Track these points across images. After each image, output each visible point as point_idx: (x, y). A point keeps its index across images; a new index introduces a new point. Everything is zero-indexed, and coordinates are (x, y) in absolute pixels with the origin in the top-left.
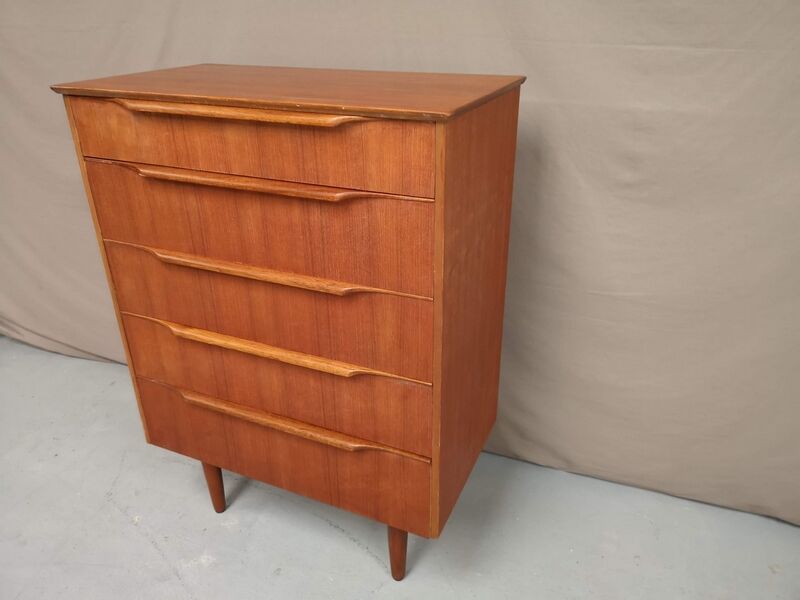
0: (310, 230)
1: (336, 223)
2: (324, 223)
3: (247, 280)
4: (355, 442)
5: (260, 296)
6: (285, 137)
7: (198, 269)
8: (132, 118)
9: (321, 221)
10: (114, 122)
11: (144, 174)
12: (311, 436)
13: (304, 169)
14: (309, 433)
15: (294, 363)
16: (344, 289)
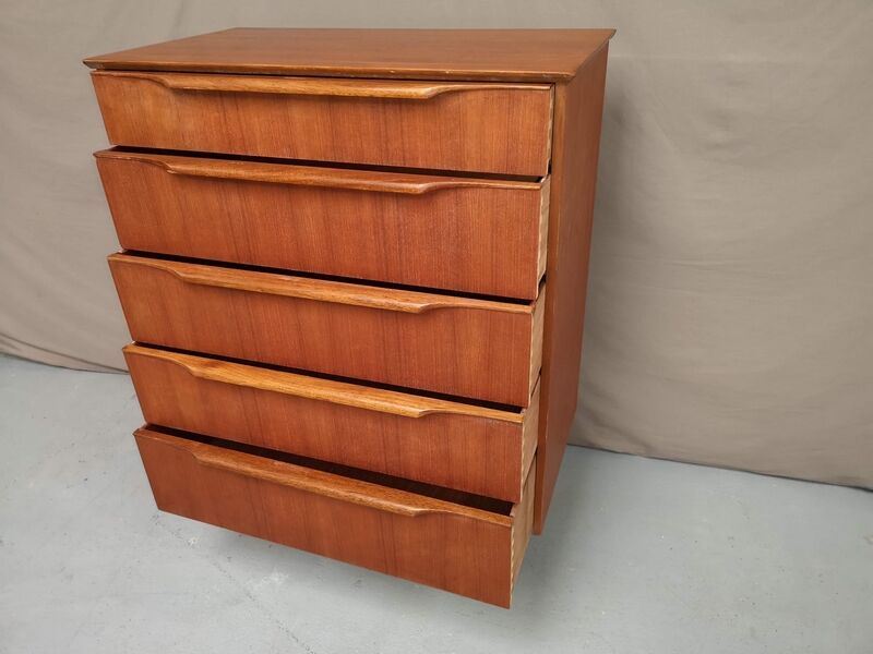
0: (383, 229)
1: (417, 220)
2: (402, 220)
3: (297, 301)
4: (416, 505)
5: (312, 317)
6: (364, 113)
7: (231, 289)
8: (172, 98)
9: (398, 218)
10: (148, 104)
11: (175, 170)
12: (361, 500)
13: (387, 149)
14: (359, 496)
15: (348, 403)
16: (419, 306)
